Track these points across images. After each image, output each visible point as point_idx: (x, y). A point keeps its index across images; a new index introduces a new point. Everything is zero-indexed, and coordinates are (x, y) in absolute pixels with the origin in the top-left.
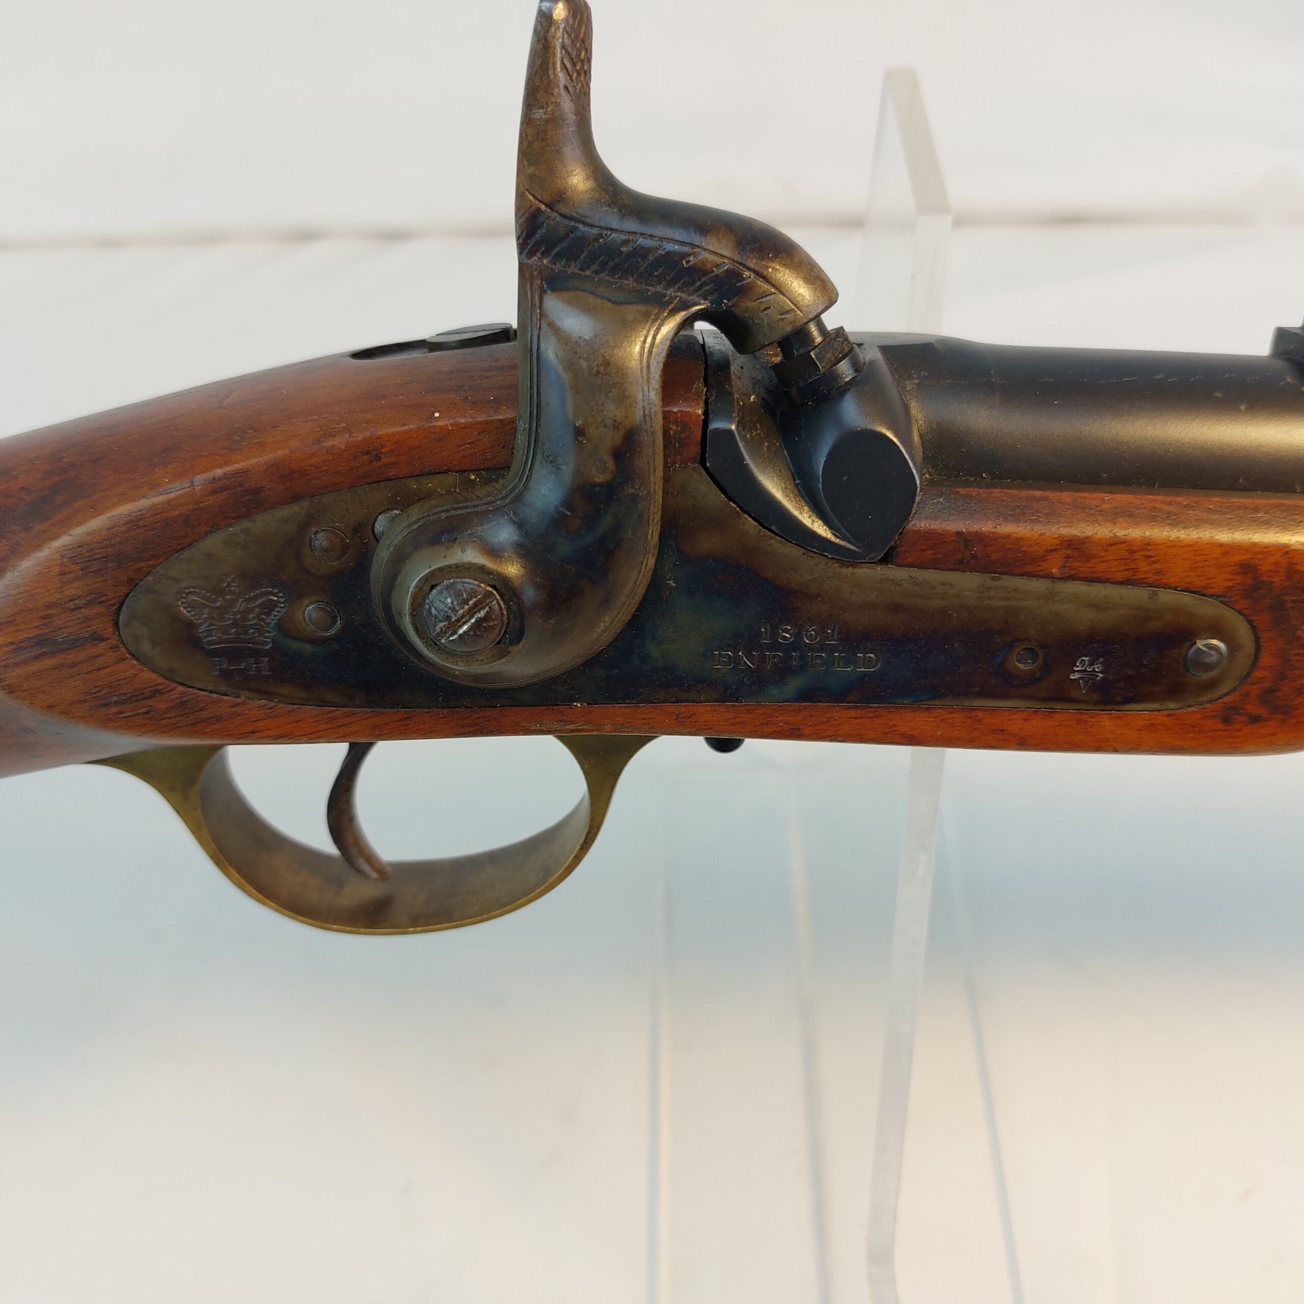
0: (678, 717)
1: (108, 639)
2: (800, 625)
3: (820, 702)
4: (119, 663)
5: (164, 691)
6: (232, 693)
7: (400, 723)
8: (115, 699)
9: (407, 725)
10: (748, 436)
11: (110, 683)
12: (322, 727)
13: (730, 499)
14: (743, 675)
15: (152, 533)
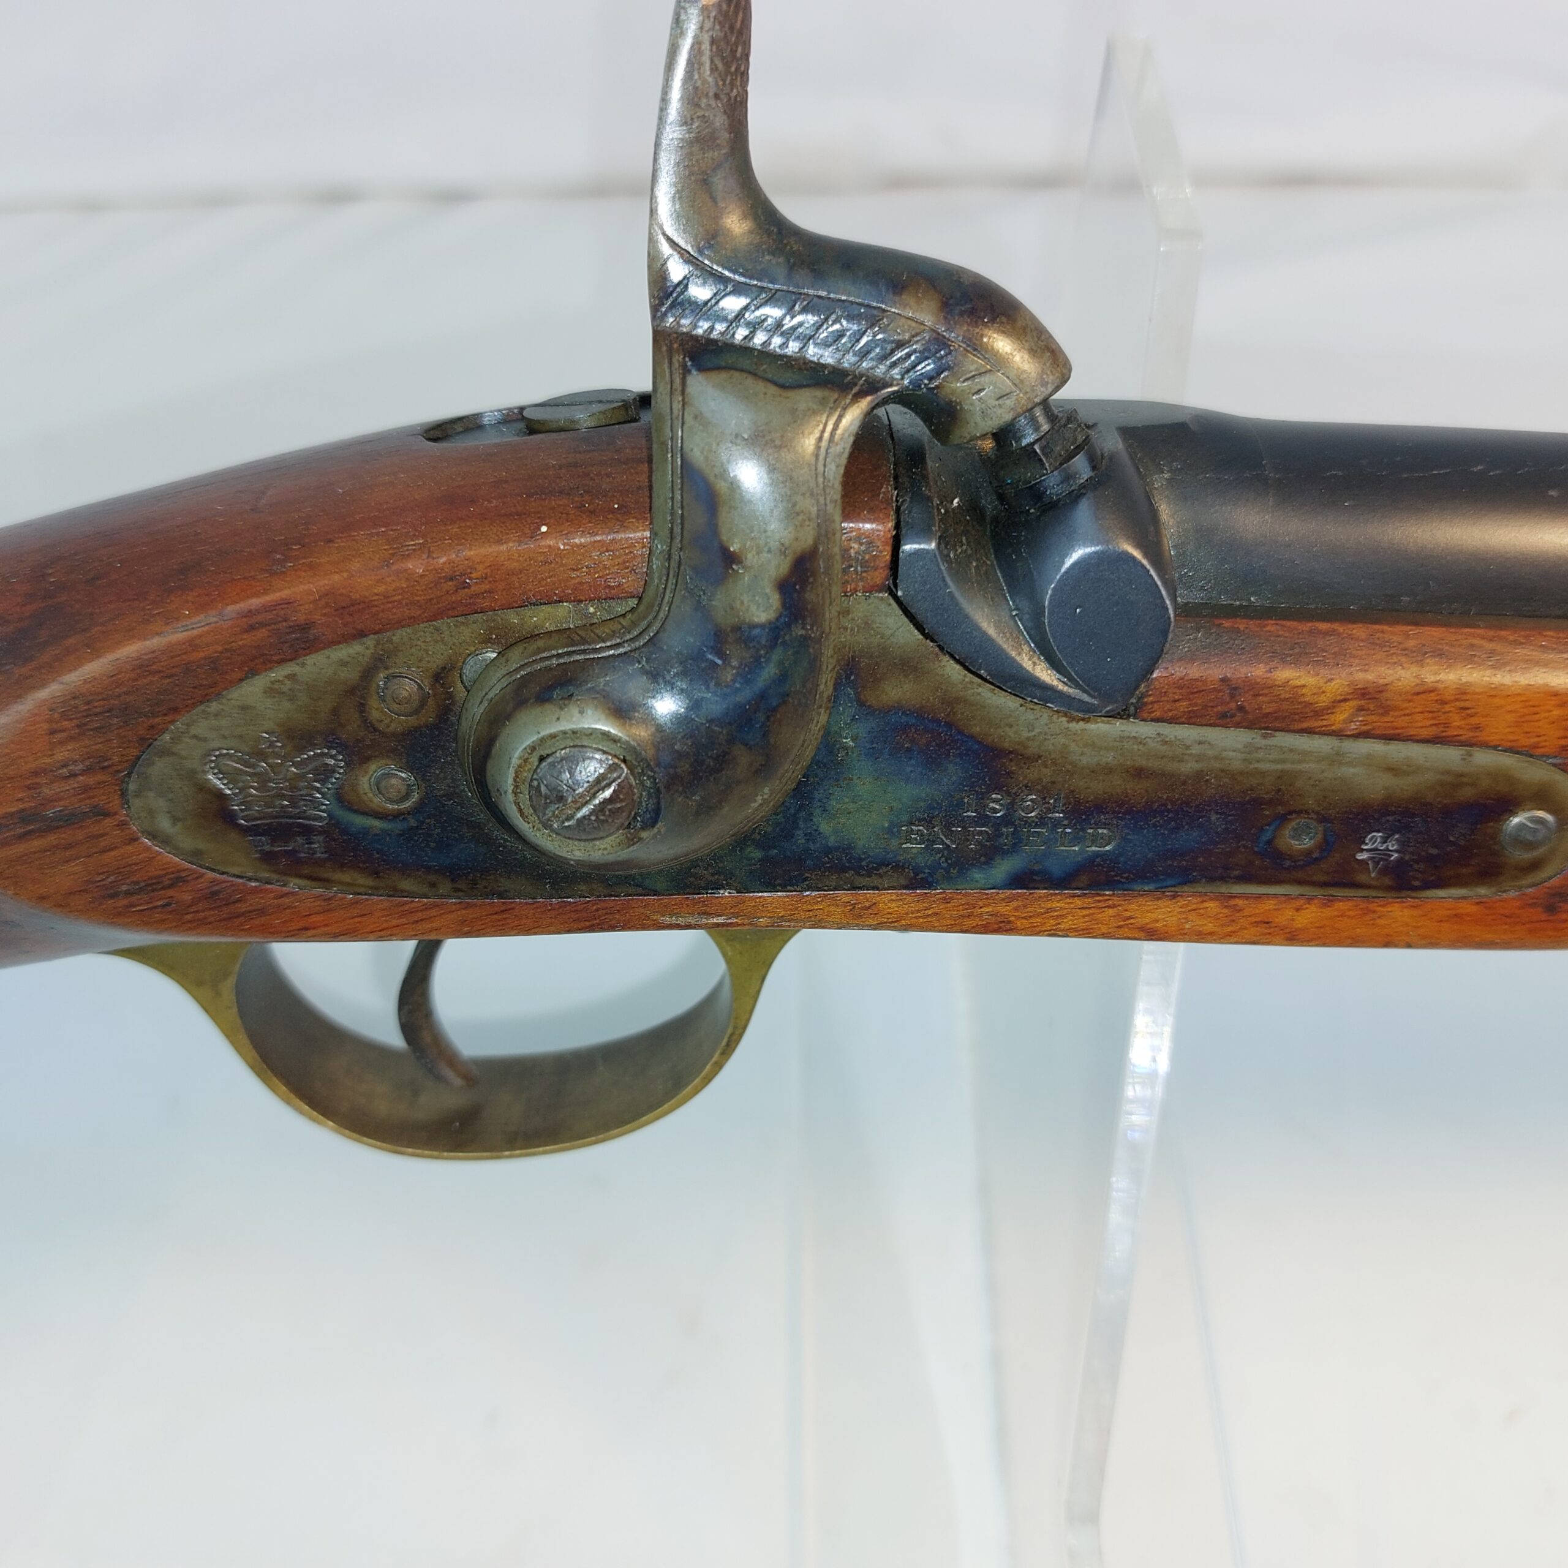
0: (854, 908)
1: (116, 814)
2: (1015, 794)
3: (1038, 888)
4: (129, 844)
5: (189, 878)
6: (277, 881)
7: (496, 917)
8: (124, 888)
9: (505, 919)
10: (952, 555)
11: (118, 869)
12: (394, 922)
13: (927, 636)
14: (939, 855)
15: (168, 680)
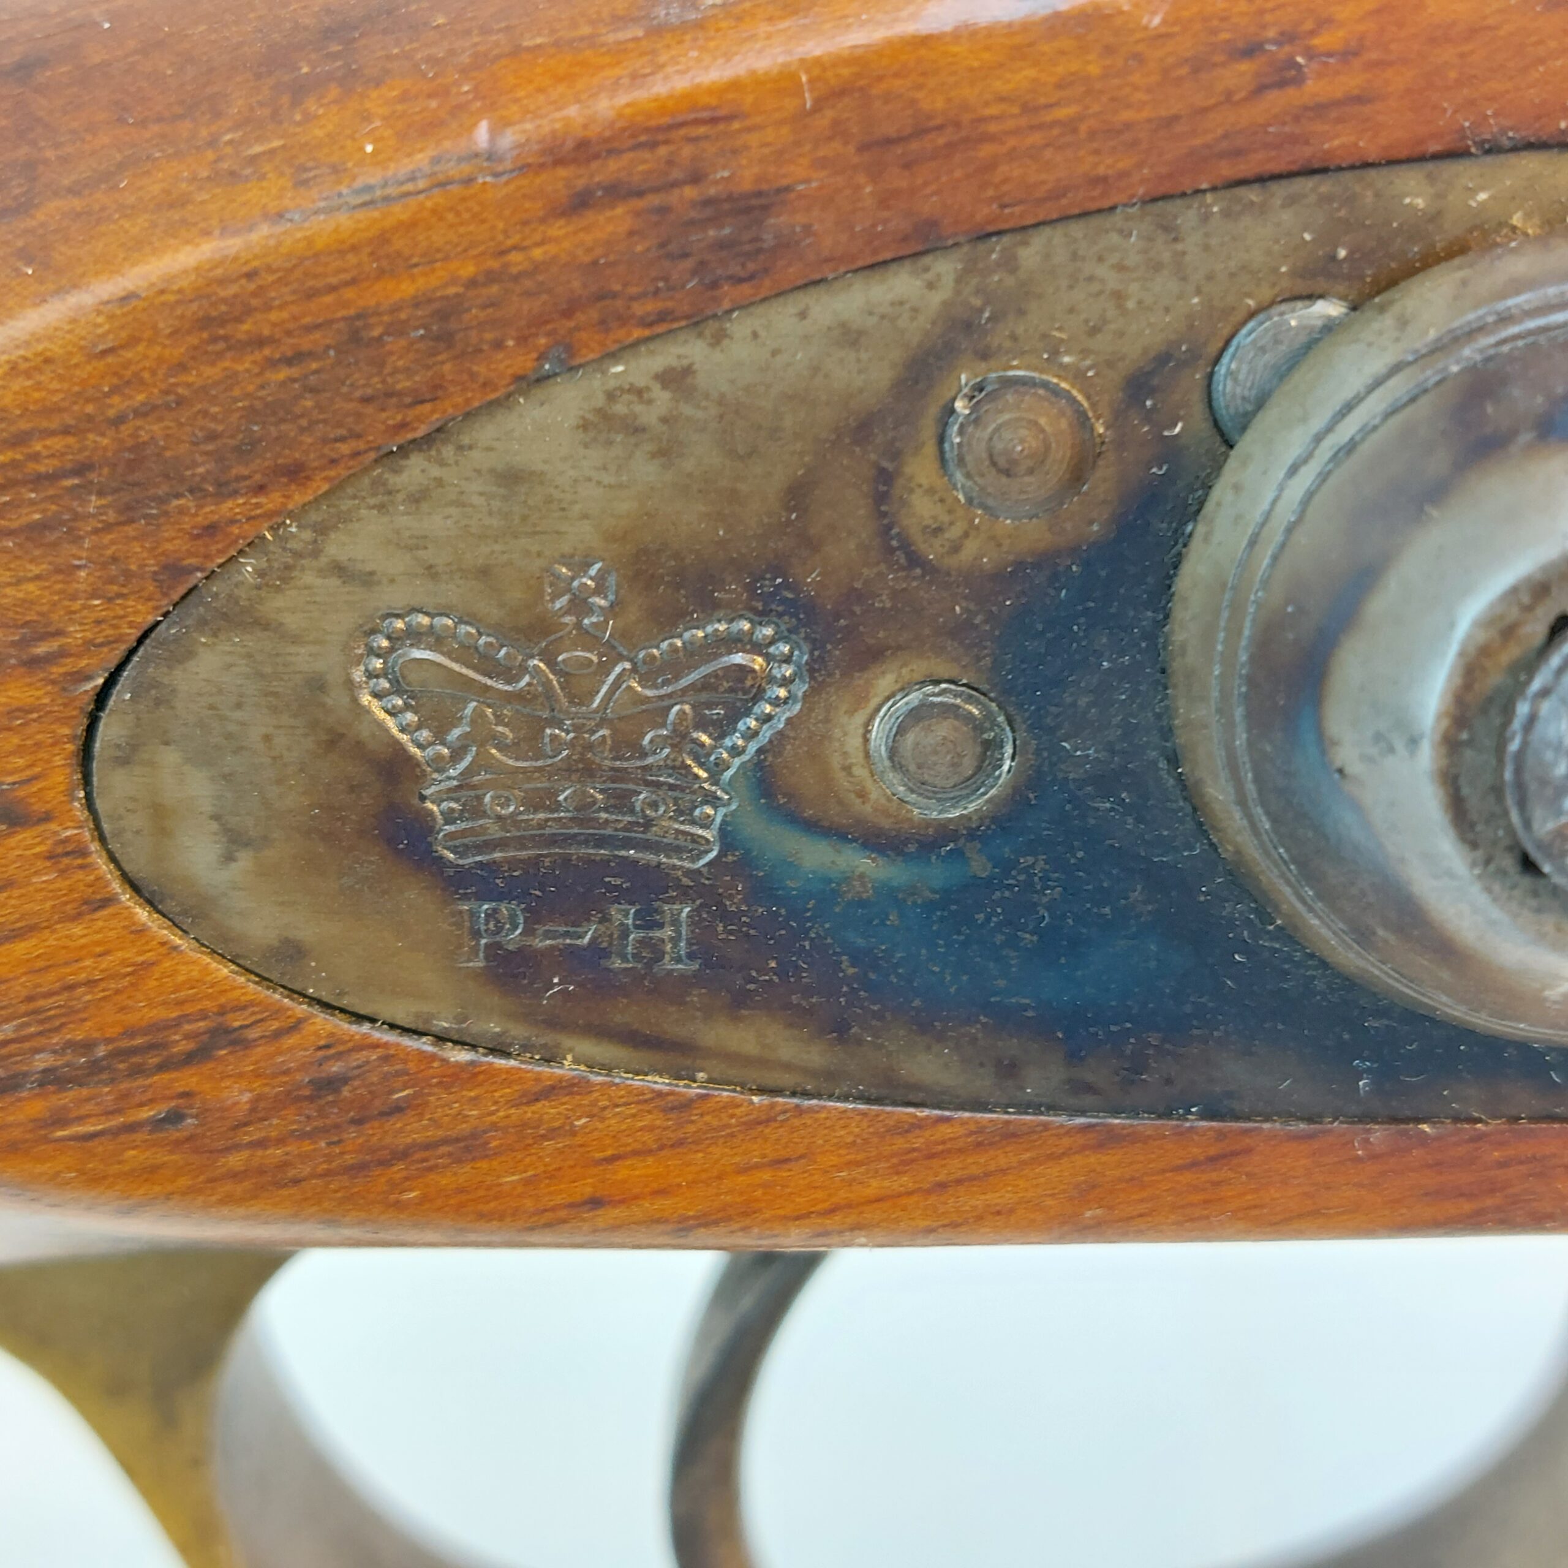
1: (47, 818)
4: (77, 917)
5: (253, 1034)
6: (526, 1048)
7: (1187, 1177)
8: (42, 1061)
9: (1216, 1184)
11: (30, 999)
12: (875, 1186)
15: (283, 373)
